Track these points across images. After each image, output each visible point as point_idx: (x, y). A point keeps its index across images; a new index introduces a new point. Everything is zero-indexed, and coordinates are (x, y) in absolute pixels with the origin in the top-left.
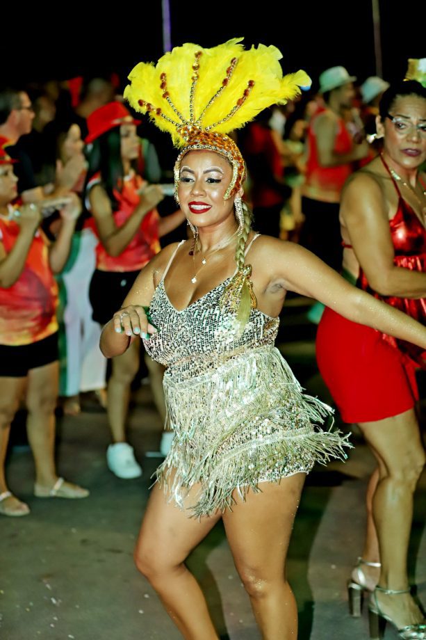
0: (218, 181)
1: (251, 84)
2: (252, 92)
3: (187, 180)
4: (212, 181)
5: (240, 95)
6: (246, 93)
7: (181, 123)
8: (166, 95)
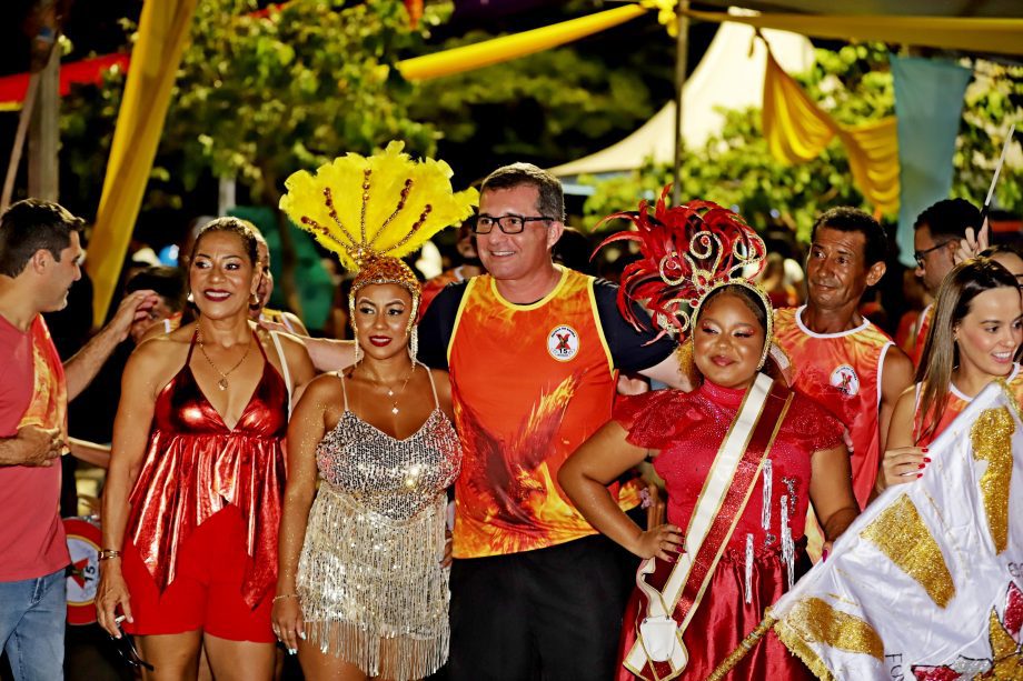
0: (400, 312)
1: (429, 208)
2: (429, 216)
3: (365, 311)
4: (392, 312)
5: (417, 219)
6: (423, 218)
7: (351, 244)
8: (333, 214)
